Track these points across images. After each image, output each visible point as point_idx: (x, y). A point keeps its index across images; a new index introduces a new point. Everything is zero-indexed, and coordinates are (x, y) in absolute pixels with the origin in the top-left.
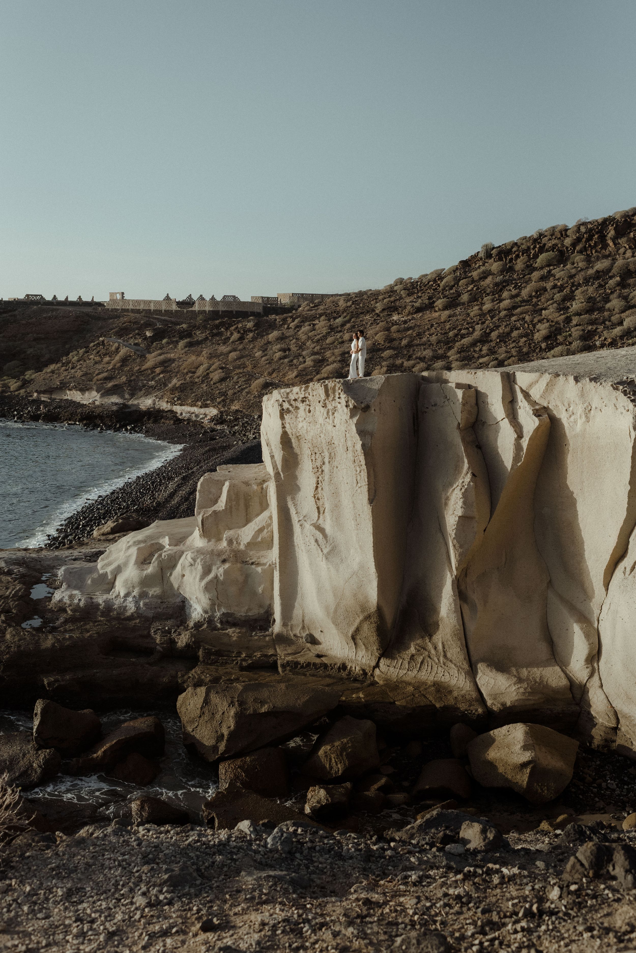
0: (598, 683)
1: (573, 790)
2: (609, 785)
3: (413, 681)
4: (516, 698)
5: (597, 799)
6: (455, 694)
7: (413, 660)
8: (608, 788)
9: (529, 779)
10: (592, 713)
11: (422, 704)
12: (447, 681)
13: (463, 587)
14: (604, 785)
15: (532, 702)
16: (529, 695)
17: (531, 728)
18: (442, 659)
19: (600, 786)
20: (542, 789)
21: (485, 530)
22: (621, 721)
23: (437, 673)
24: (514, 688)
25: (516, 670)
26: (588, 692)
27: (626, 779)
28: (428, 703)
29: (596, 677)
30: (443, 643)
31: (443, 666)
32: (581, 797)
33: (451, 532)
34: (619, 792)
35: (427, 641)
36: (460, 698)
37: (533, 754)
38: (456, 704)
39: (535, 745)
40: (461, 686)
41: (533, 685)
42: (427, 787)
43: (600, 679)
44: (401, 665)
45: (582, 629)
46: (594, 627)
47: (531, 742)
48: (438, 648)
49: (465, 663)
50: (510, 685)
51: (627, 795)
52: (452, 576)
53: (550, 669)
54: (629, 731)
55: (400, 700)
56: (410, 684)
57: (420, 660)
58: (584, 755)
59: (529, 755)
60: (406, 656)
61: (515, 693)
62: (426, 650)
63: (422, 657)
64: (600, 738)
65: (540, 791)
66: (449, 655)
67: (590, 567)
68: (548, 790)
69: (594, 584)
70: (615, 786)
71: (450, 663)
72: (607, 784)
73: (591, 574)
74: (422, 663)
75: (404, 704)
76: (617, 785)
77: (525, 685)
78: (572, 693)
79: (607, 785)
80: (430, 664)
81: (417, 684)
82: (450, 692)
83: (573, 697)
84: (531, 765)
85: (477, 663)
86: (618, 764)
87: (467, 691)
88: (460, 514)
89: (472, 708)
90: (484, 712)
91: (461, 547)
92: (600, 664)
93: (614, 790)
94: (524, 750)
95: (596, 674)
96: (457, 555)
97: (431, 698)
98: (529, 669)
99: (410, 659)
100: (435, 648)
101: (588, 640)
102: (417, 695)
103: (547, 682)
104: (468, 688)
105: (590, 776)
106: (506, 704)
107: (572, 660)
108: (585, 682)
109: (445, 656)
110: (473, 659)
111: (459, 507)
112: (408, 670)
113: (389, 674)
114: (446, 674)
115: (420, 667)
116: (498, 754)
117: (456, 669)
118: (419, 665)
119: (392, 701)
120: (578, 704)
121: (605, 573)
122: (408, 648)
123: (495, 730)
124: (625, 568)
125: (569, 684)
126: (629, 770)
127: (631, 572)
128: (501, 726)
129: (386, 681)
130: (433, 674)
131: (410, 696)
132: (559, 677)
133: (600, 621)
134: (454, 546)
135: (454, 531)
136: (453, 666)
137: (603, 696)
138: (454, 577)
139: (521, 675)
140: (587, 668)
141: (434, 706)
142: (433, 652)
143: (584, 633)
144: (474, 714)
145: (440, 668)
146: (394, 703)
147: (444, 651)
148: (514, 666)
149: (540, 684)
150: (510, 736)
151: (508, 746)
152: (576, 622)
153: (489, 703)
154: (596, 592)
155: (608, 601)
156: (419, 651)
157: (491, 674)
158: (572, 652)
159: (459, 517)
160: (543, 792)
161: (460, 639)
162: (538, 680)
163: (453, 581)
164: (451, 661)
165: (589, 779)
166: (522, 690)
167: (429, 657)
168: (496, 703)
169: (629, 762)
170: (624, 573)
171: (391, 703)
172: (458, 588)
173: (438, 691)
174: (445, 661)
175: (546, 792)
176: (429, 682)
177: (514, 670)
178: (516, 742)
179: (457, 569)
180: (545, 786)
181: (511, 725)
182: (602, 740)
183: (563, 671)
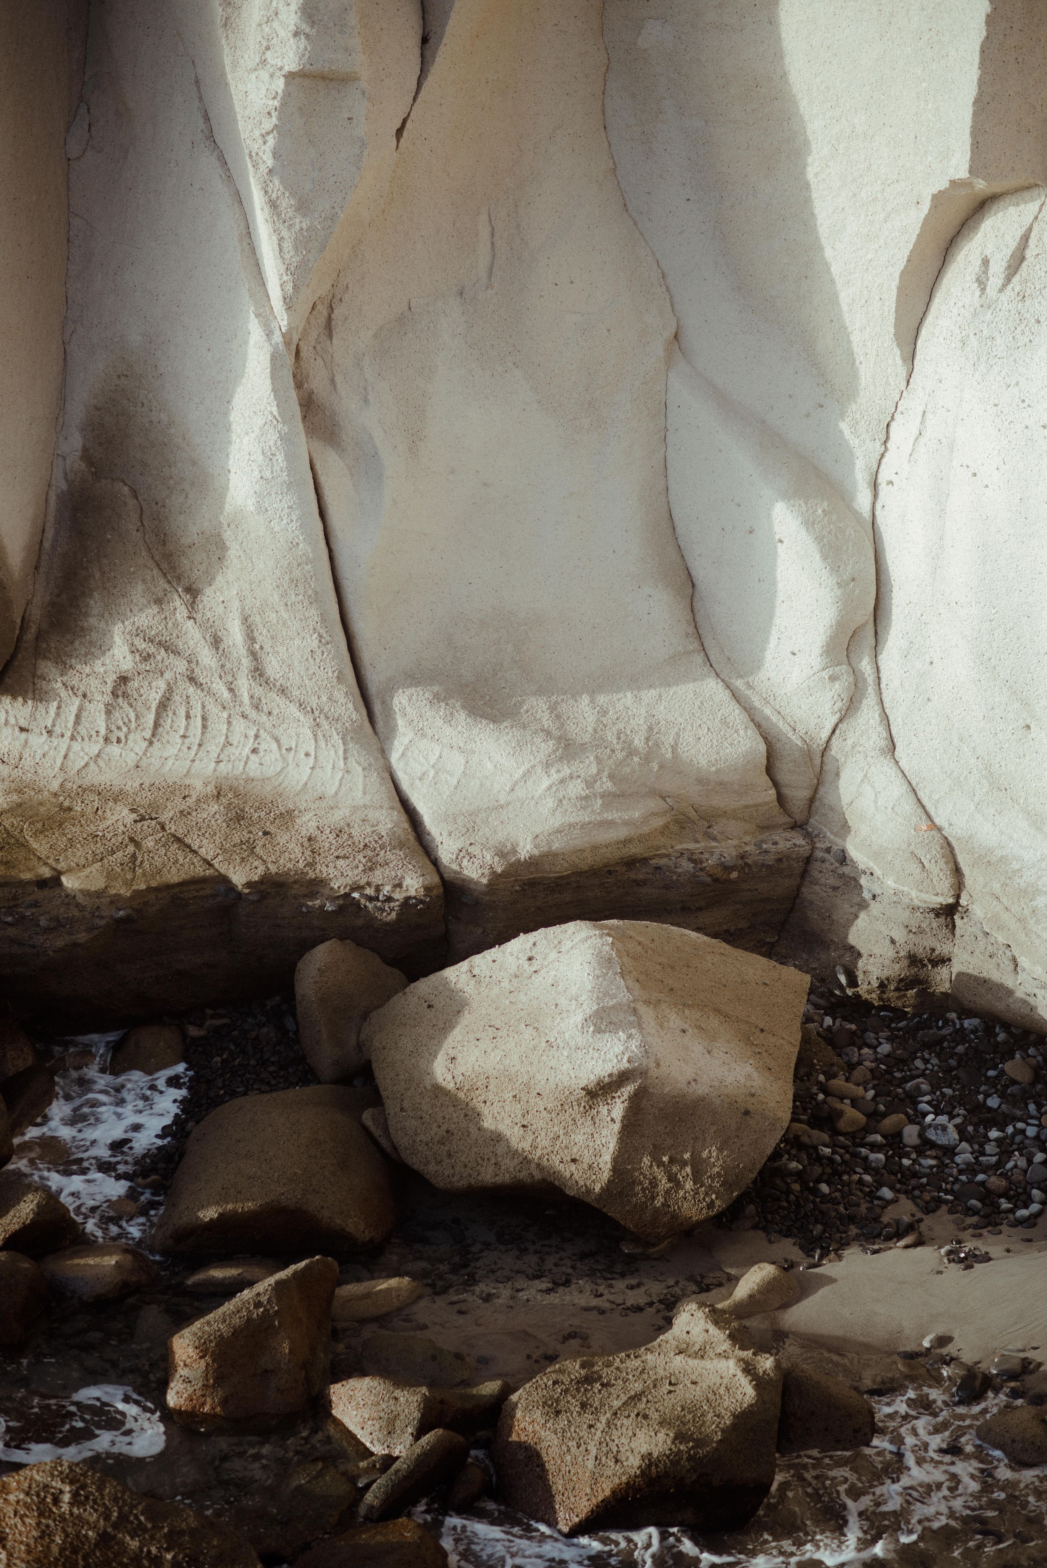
0: (875, 737)
1: (794, 1165)
2: (931, 1135)
3: (131, 785)
4: (557, 821)
5: (886, 1193)
6: (307, 824)
7: (125, 695)
8: (925, 1145)
9: (621, 1140)
10: (854, 853)
11: (173, 876)
12: (270, 772)
13: (318, 383)
14: (911, 1133)
15: (622, 833)
16: (606, 806)
17: (620, 937)
18: (244, 684)
19: (894, 1139)
20: (672, 1178)
21: (399, 132)
22: (968, 881)
23: (228, 743)
24: (546, 783)
25: (552, 708)
26: (838, 775)
27: (993, 1102)
28: (200, 871)
29: (868, 714)
30: (245, 619)
31: (253, 714)
32: (824, 1188)
33: (255, 147)
34: (969, 1157)
35: (182, 612)
36: (327, 840)
37: (634, 1045)
38: (311, 865)
39: (642, 1009)
40: (331, 790)
41: (620, 764)
42: (209, 1214)
43: (886, 719)
44: (78, 717)
45: (809, 524)
46: (857, 515)
47: (624, 996)
48: (227, 642)
49: (339, 695)
50: (527, 774)
51: (999, 1164)
52: (269, 334)
53: (685, 691)
54: (1005, 916)
55: (81, 867)
56: (118, 797)
57: (154, 697)
58: (828, 1021)
59: (618, 1048)
60: (94, 683)
61: (550, 803)
62: (177, 653)
63: (162, 684)
64: (890, 953)
65: (664, 1183)
66: (273, 667)
67: (835, 269)
68: (697, 1177)
69: (855, 338)
70: (953, 1135)
71: (280, 701)
72: (924, 1129)
73: (844, 298)
74: (163, 705)
75: (98, 884)
76: (961, 1130)
77: (588, 766)
78: (776, 784)
79: (921, 1135)
80: (197, 711)
81: (144, 799)
82: (287, 817)
83: (781, 798)
84: (628, 1090)
85: (390, 689)
86: (960, 1049)
87: (355, 809)
88: (291, 63)
89: (377, 877)
90: (428, 889)
91: (303, 207)
92: (883, 658)
93: (950, 1151)
94: (598, 1031)
95: (870, 700)
96: (287, 245)
97: (207, 850)
98: (601, 699)
99: (114, 694)
100: (216, 642)
101: (835, 568)
102: (149, 843)
103: (674, 748)
104: (358, 797)
105: (855, 1103)
106: (514, 851)
107: (769, 655)
108: (825, 734)
109: (258, 672)
110: (374, 679)
111: (285, 33)
112: (106, 739)
113: (27, 762)
114: (267, 744)
115: (157, 725)
116: (495, 1057)
117: (306, 721)
118: (150, 718)
119: (46, 872)
120: (798, 826)
121: (902, 289)
122: (102, 648)
123: (477, 959)
124: (986, 262)
125: (763, 747)
126: (1008, 1066)
127: (1008, 279)
128: (502, 938)
129: (20, 791)
130: (213, 749)
131: (122, 846)
132: (724, 722)
133: (883, 488)
134: (273, 205)
135: (271, 140)
136: (293, 710)
137: (898, 789)
138: (277, 338)
139: (572, 730)
140: (833, 678)
141: (225, 880)
142: (207, 657)
143: (819, 539)
144: (389, 899)
145: (239, 725)
146: (55, 881)
147: (253, 654)
148: (540, 692)
149: (647, 759)
150: (537, 980)
151: (533, 1022)
152: (785, 496)
153: (446, 852)
154: (866, 371)
155: (913, 404)
156: (147, 658)
157: (448, 730)
158: (771, 617)
159: (290, 77)
160: (678, 1185)
161: (315, 599)
162: (638, 742)
163: (275, 358)
164: (283, 691)
165: (852, 1115)
166: (576, 788)
167: (192, 679)
168: (475, 850)
169: (1002, 1037)
170: (982, 283)
171: (42, 883)
172: (299, 386)
173: (238, 818)
174: (258, 691)
175: (689, 1185)
176: (198, 784)
177: (538, 706)
178: (563, 1001)
179: (289, 303)
180: (684, 1164)
181: (540, 934)
182: (897, 960)
183: (736, 696)
